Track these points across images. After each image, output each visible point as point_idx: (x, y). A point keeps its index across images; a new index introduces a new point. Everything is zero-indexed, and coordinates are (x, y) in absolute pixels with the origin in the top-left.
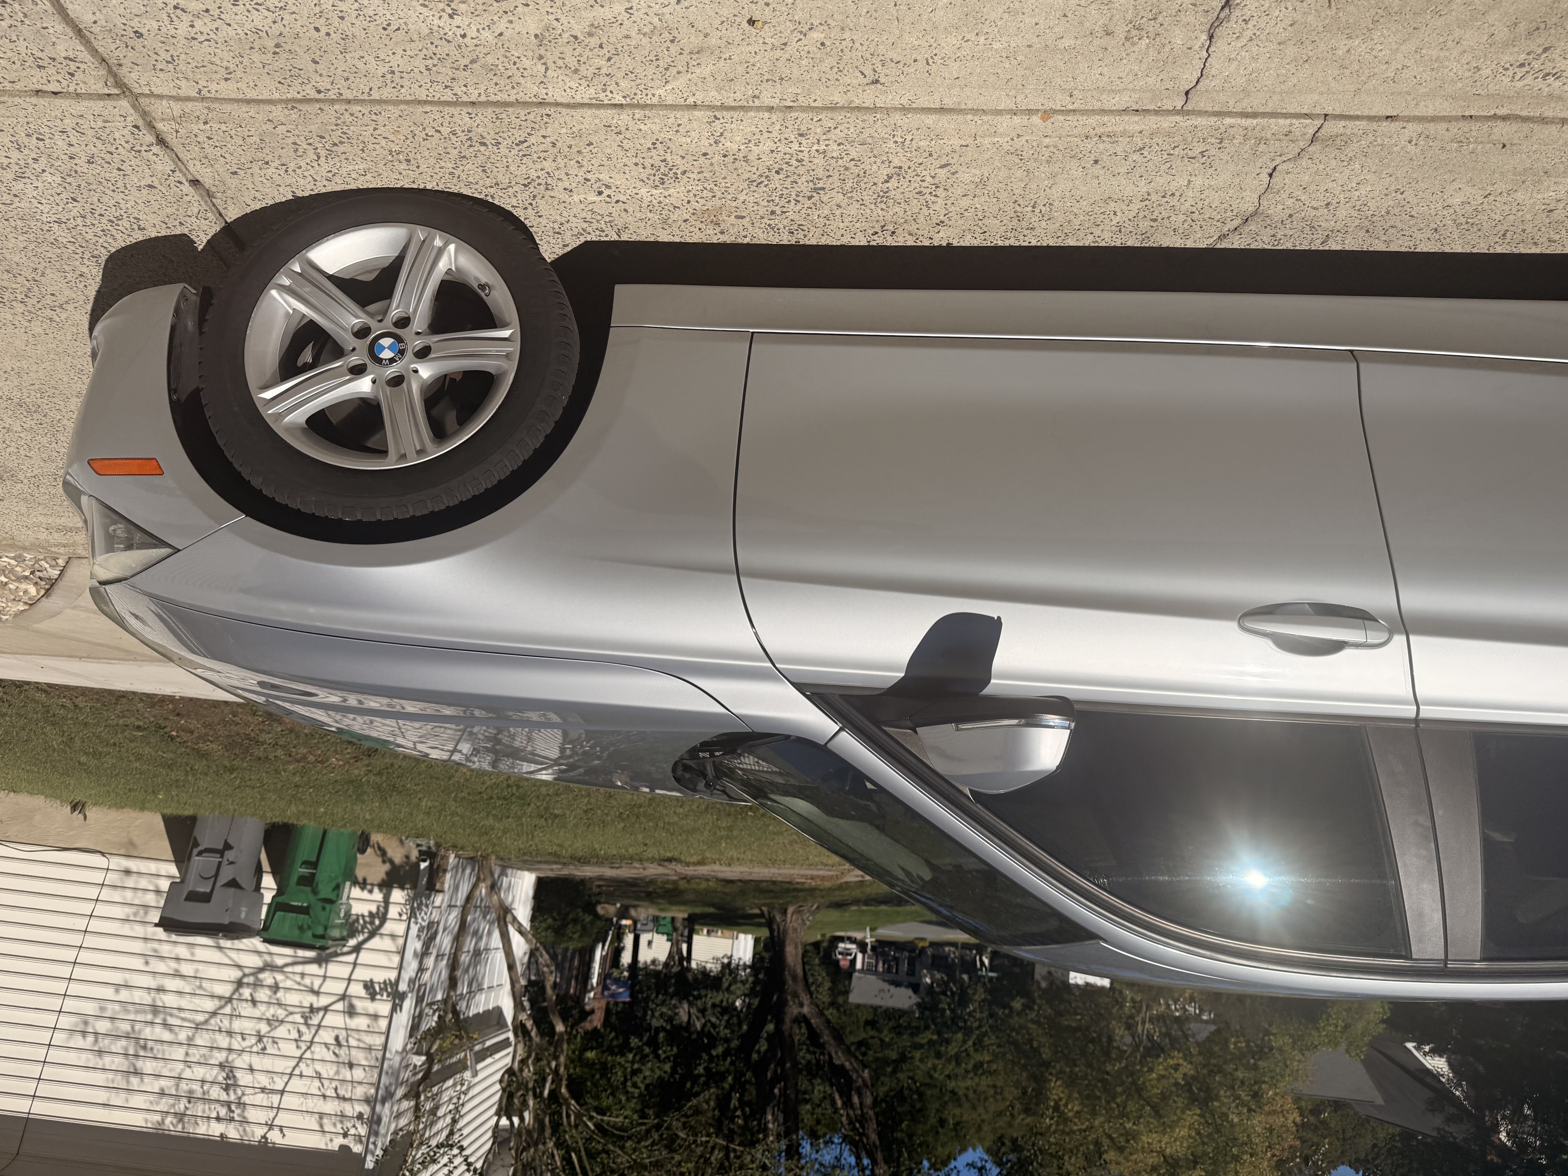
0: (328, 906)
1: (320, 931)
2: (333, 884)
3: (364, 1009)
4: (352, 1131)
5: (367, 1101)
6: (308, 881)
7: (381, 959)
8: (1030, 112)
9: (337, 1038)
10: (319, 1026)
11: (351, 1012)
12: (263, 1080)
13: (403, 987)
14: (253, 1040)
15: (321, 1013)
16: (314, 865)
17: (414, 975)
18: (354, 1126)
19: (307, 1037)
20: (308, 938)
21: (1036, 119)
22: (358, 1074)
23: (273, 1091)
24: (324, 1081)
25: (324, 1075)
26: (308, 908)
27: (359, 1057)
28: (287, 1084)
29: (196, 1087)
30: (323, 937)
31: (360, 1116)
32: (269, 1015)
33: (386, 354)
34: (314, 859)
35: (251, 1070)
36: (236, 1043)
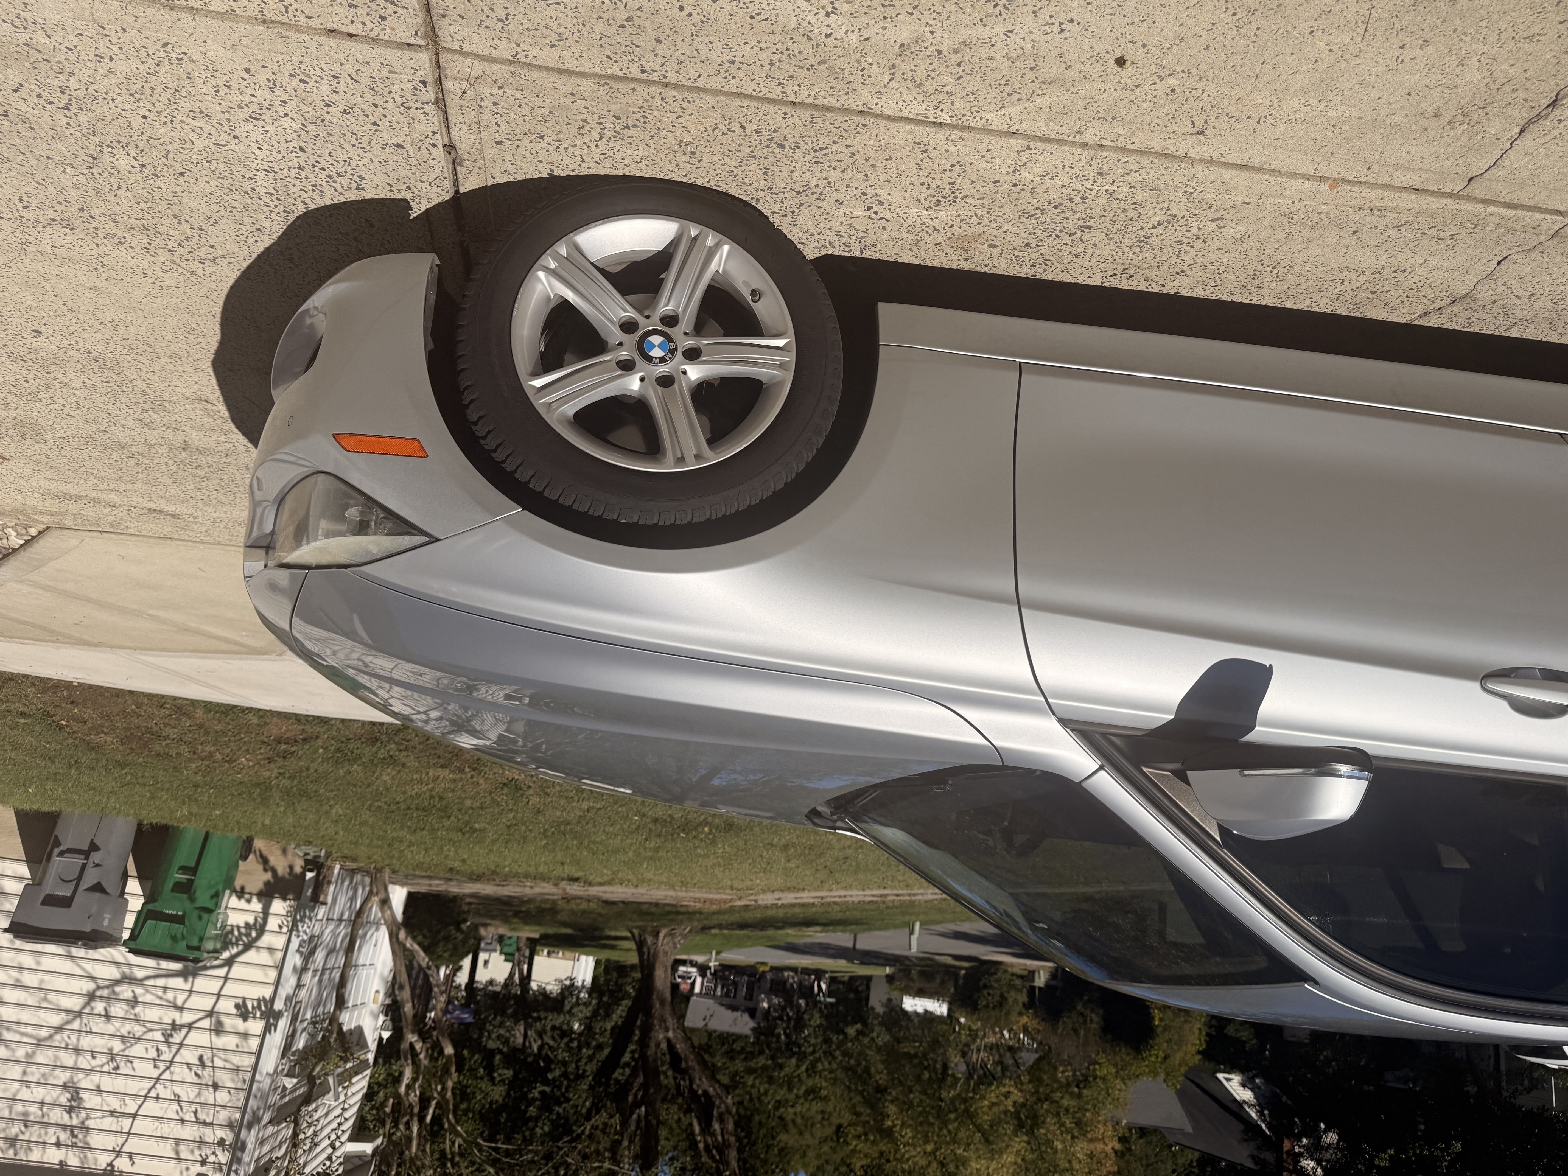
0: (205, 916)
1: (195, 942)
2: (213, 891)
3: (234, 1027)
4: (212, 1159)
5: (230, 1125)
6: (185, 888)
7: (256, 974)
8: (1323, 179)
9: (201, 1058)
10: (181, 1045)
11: (218, 1029)
12: (114, 1103)
13: (279, 1005)
14: (104, 1059)
15: (184, 1031)
16: (193, 871)
17: (291, 992)
18: (214, 1153)
19: (167, 1056)
20: (181, 948)
21: (1325, 187)
22: (222, 1097)
23: (124, 1115)
24: (183, 1104)
25: (184, 1097)
26: (183, 916)
27: (225, 1079)
28: (140, 1106)
30: (198, 949)
31: (221, 1143)
32: (124, 1031)
33: (657, 353)
34: (193, 865)
35: (99, 1090)
36: (84, 1062)
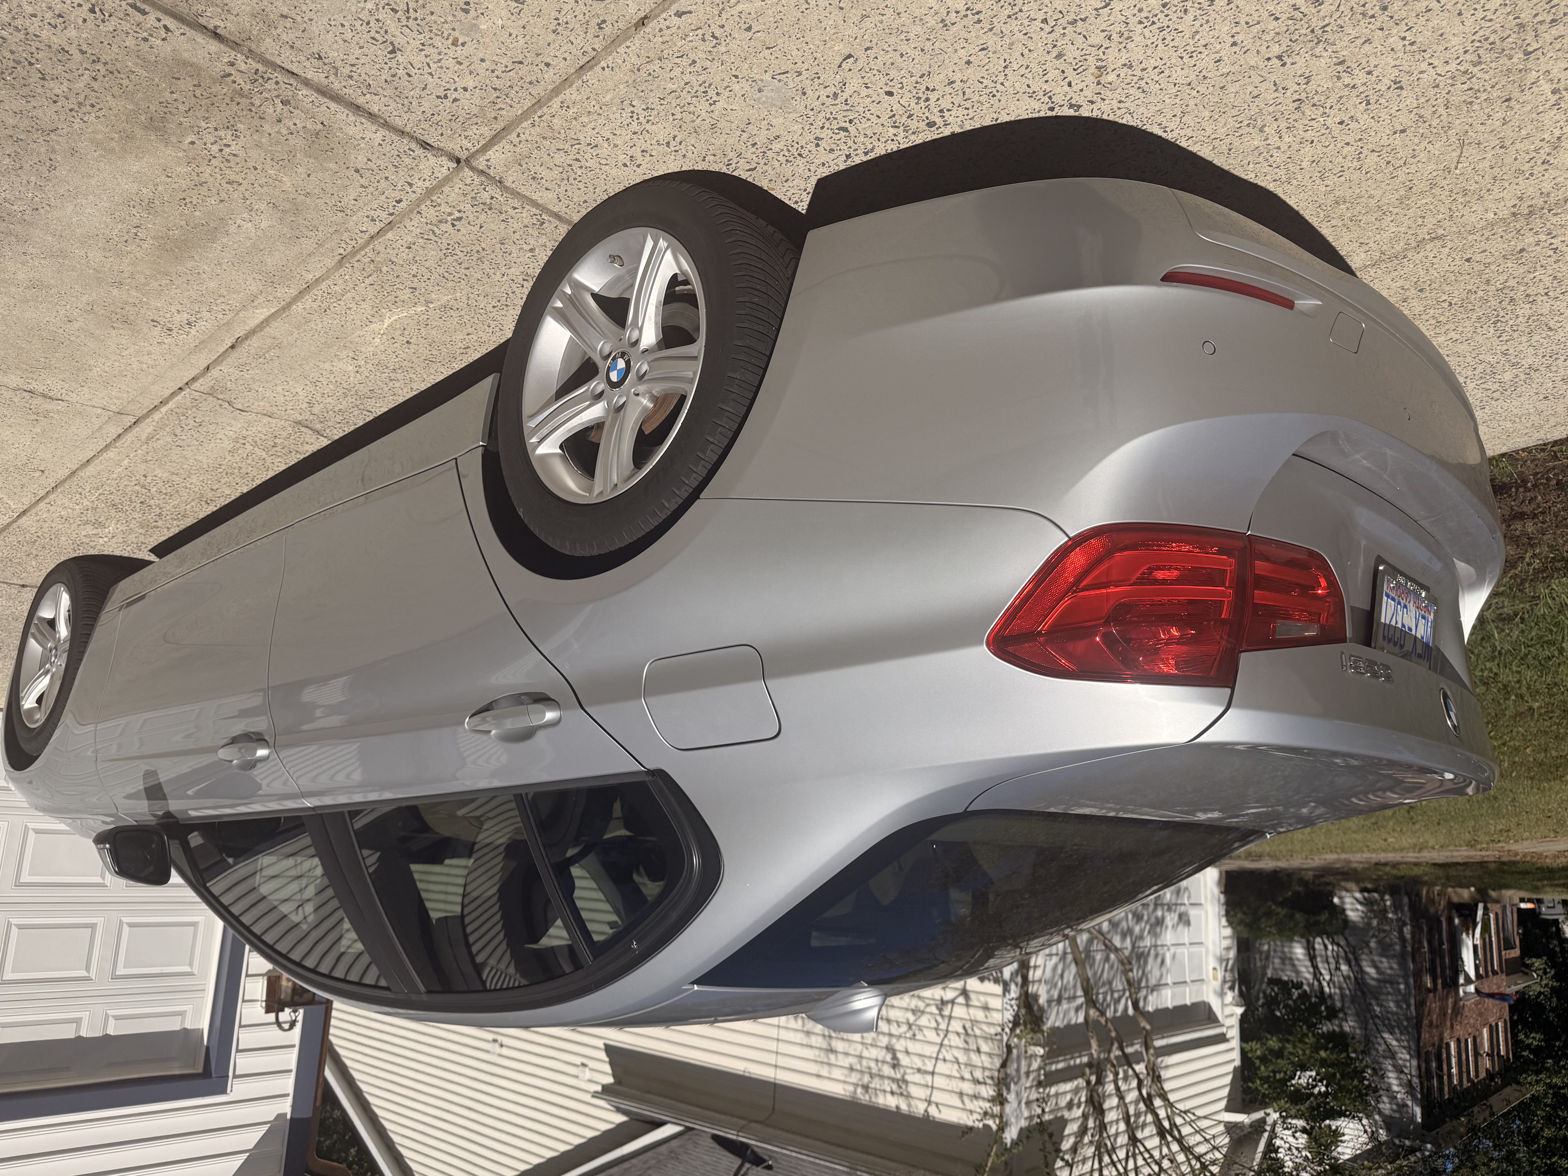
3: (980, 1002)
5: (994, 1084)
9: (965, 1028)
10: (950, 1017)
11: (971, 1004)
12: (918, 1063)
14: (904, 1028)
15: (950, 1006)
19: (943, 1026)
22: (985, 1060)
23: (926, 1072)
24: (961, 1065)
25: (961, 1061)
27: (984, 1046)
28: (935, 1066)
29: (873, 1065)
32: (913, 1006)
36: (894, 1030)
